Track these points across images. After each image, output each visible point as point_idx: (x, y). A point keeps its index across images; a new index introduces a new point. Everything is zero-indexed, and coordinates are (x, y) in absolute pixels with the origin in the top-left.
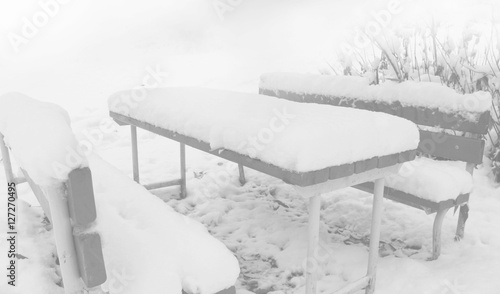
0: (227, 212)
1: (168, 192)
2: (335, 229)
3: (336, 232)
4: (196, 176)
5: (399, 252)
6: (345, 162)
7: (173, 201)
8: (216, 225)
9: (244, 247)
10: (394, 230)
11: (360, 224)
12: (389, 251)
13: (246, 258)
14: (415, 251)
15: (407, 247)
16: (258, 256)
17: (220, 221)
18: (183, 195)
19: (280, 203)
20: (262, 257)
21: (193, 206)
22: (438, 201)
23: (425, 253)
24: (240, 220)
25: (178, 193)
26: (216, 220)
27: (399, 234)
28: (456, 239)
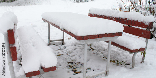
0: (75, 50)
1: (58, 43)
2: (106, 57)
3: (106, 58)
4: (68, 39)
5: (123, 65)
6: (94, 34)
7: (60, 46)
8: (70, 53)
9: (77, 60)
10: (124, 59)
11: (114, 56)
12: (120, 65)
13: (76, 63)
14: (128, 65)
15: (126, 64)
16: (80, 63)
17: (72, 52)
18: (63, 44)
19: (91, 48)
20: (81, 63)
21: (65, 47)
22: (132, 50)
23: (131, 66)
24: (77, 52)
25: (62, 43)
26: (70, 52)
27: (124, 60)
28: (141, 63)
